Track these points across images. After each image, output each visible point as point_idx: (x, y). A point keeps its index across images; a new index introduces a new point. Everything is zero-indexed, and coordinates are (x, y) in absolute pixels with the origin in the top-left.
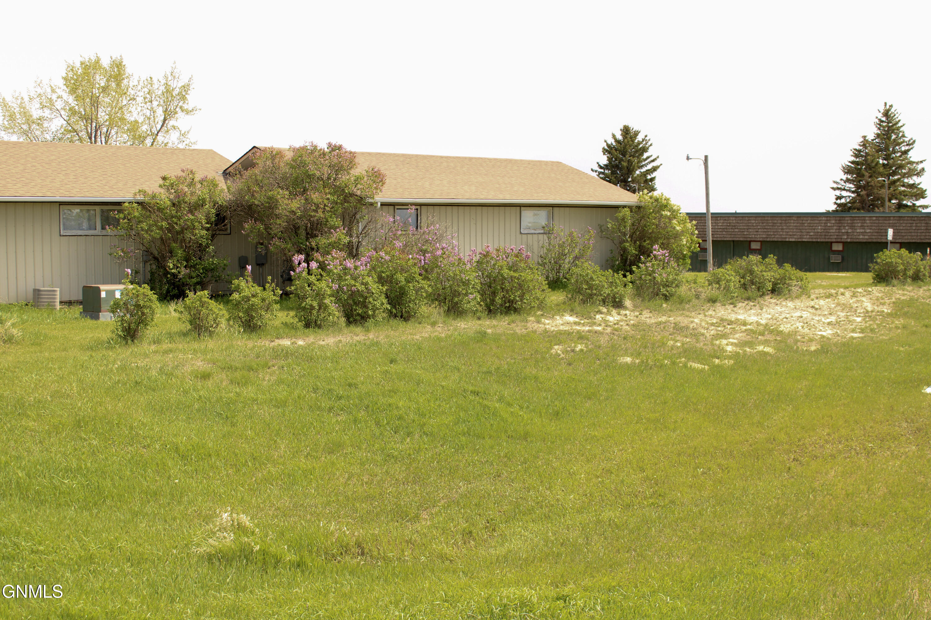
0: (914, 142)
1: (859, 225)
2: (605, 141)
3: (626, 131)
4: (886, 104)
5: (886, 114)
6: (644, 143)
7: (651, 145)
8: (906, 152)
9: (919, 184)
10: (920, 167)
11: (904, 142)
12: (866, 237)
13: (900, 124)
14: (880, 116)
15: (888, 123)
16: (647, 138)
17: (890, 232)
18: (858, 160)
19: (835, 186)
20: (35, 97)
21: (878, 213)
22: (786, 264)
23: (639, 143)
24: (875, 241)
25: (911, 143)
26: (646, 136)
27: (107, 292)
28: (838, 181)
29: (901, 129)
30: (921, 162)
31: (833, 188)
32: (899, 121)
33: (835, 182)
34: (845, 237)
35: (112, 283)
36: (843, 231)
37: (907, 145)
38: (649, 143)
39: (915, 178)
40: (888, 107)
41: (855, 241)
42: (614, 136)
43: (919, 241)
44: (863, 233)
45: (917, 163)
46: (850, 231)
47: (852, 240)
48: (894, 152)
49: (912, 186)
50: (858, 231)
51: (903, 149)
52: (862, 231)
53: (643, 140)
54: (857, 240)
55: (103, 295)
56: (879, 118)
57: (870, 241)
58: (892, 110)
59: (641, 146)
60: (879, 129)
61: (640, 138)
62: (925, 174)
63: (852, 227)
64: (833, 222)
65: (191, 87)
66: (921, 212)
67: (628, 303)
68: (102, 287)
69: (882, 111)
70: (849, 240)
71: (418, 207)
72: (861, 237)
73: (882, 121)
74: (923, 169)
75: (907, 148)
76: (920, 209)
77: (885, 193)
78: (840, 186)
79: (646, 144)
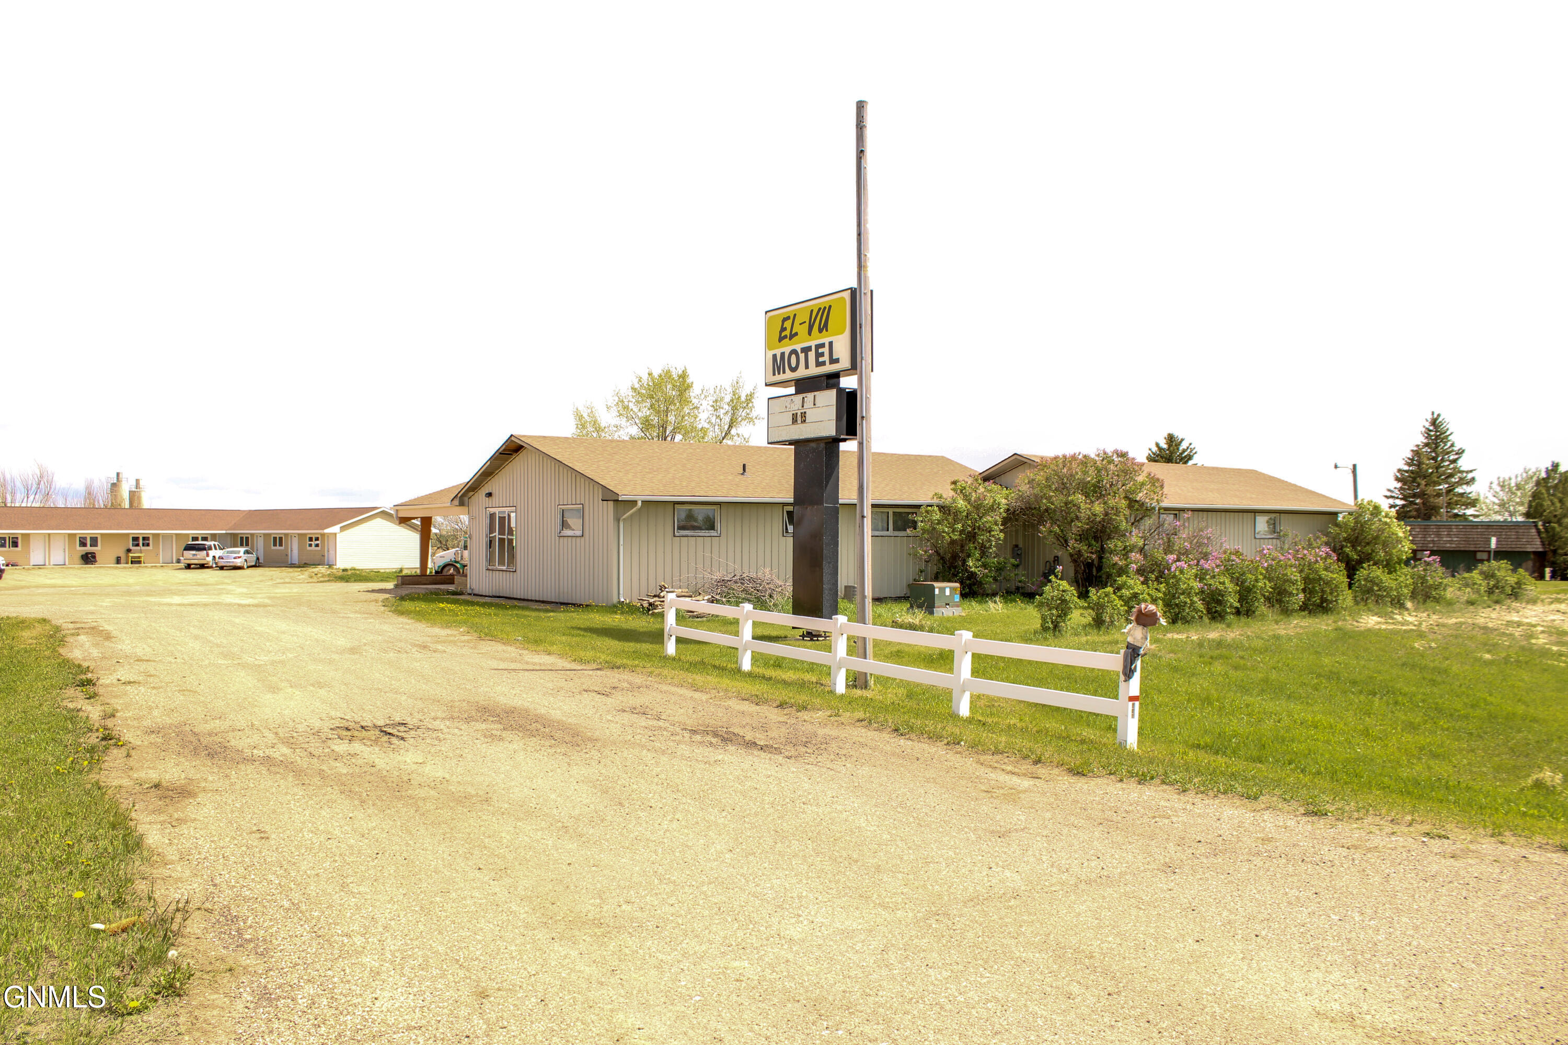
0: (1463, 451)
1: (1446, 533)
2: (1150, 449)
3: (1171, 439)
4: (1433, 413)
5: (1434, 422)
6: (1189, 450)
7: (1196, 453)
8: (1454, 461)
9: (1470, 493)
10: (1470, 476)
11: (1453, 451)
12: (1453, 546)
13: (1448, 433)
14: (1427, 425)
15: (1436, 432)
16: (1192, 446)
17: (1494, 540)
18: (1411, 468)
19: (1389, 494)
20: (613, 405)
21: (1435, 522)
22: (1520, 569)
23: (1184, 451)
24: (1462, 549)
25: (1460, 452)
26: (1190, 444)
27: (940, 589)
28: (1392, 489)
29: (1450, 438)
30: (1471, 471)
31: (1386, 497)
32: (1447, 429)
33: (1389, 490)
34: (1431, 545)
35: (944, 581)
36: (1429, 539)
37: (1456, 454)
38: (1194, 451)
39: (1464, 487)
40: (1435, 416)
41: (1442, 549)
42: (1157, 445)
43: (1510, 550)
44: (1451, 542)
45: (1467, 472)
46: (1436, 539)
47: (1438, 549)
48: (1443, 460)
49: (1462, 495)
50: (1445, 539)
51: (1452, 458)
52: (1449, 539)
53: (1188, 448)
54: (1444, 549)
55: (937, 592)
56: (1427, 427)
57: (1458, 549)
58: (1440, 420)
59: (1186, 454)
60: (1427, 438)
61: (1184, 445)
62: (1476, 483)
63: (1438, 535)
64: (1418, 530)
65: (756, 396)
66: (1471, 521)
67: (1409, 604)
68: (936, 584)
69: (1430, 420)
70: (1435, 549)
71: (1177, 512)
72: (1448, 545)
73: (1431, 431)
74: (1473, 479)
75: (1456, 457)
76: (1471, 518)
77: (1441, 500)
78: (1393, 495)
79: (1191, 452)
